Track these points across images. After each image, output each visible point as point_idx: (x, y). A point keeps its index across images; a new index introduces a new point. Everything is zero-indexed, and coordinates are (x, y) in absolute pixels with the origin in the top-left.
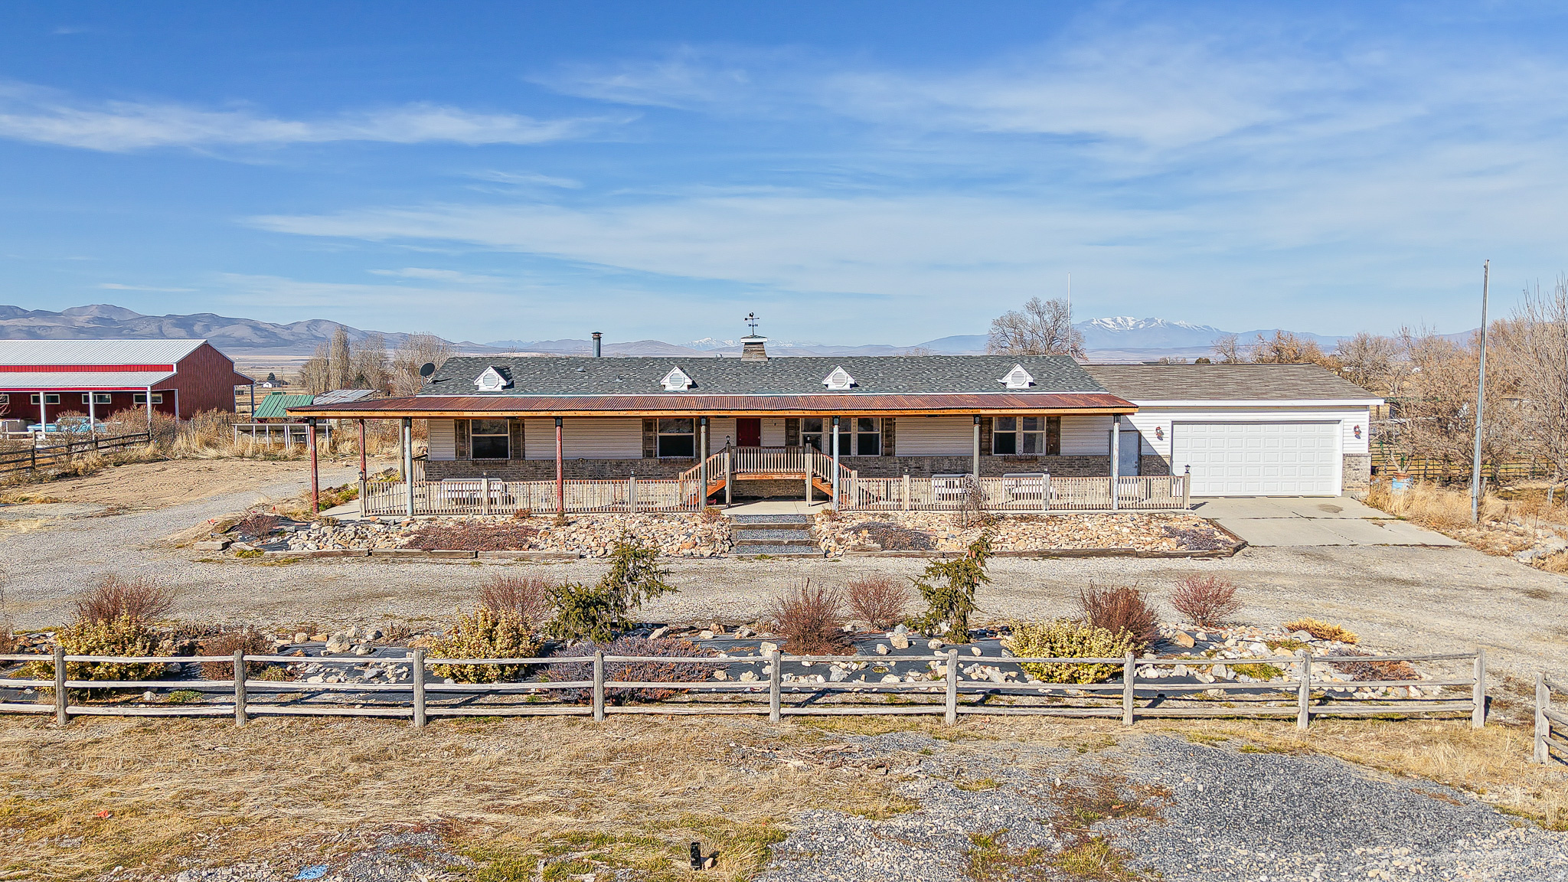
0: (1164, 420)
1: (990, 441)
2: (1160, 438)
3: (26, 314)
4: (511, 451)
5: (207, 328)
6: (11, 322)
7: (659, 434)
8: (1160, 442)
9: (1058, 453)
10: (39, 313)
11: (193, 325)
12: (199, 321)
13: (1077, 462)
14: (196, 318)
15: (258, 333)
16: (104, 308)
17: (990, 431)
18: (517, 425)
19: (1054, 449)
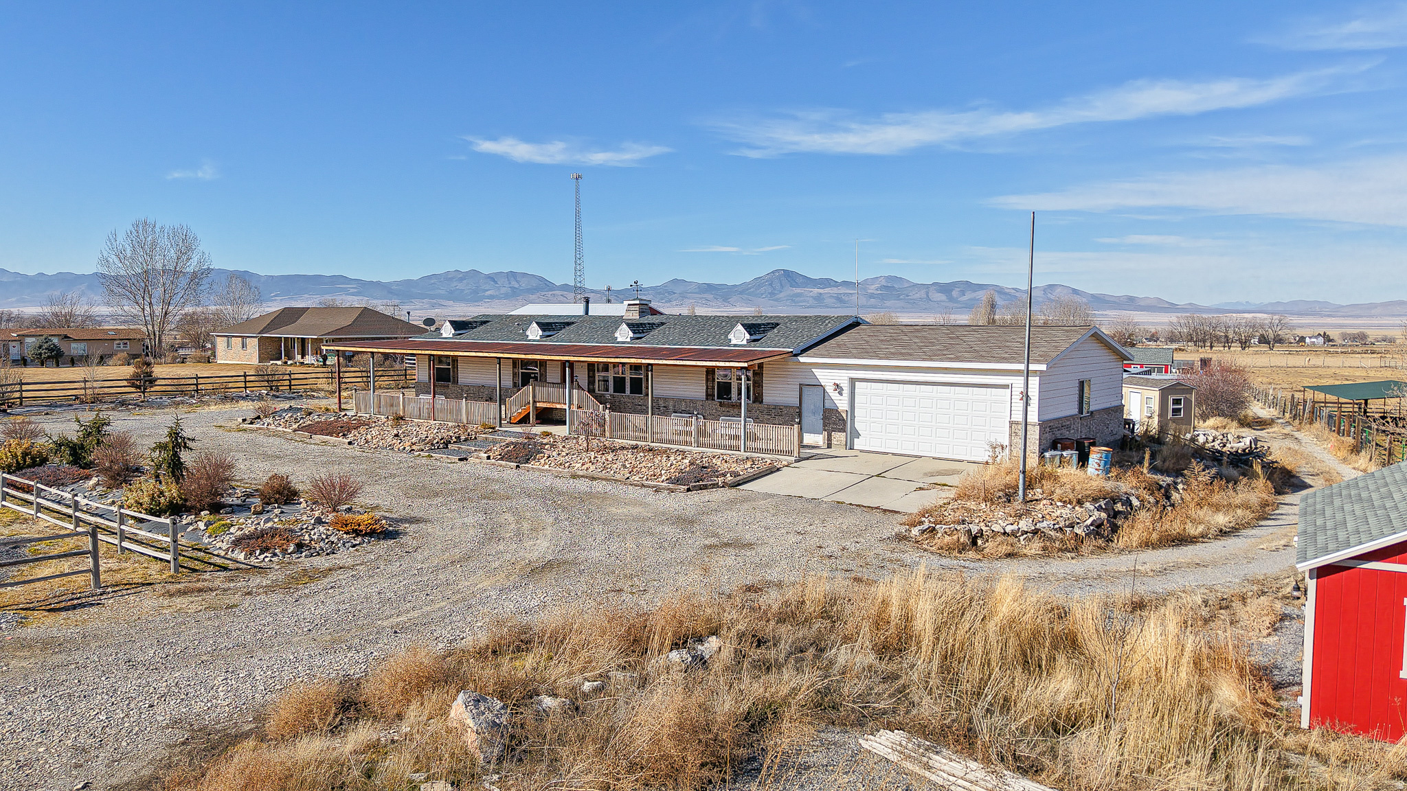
0: (843, 377)
1: (713, 388)
2: (840, 394)
3: (836, 284)
4: (452, 377)
5: (963, 293)
6: (827, 290)
7: (521, 371)
8: (841, 398)
9: (761, 402)
10: (845, 284)
11: (952, 290)
12: (956, 287)
13: (773, 411)
14: (954, 284)
15: (1002, 296)
16: (889, 278)
17: (714, 379)
18: (455, 360)
19: (758, 399)
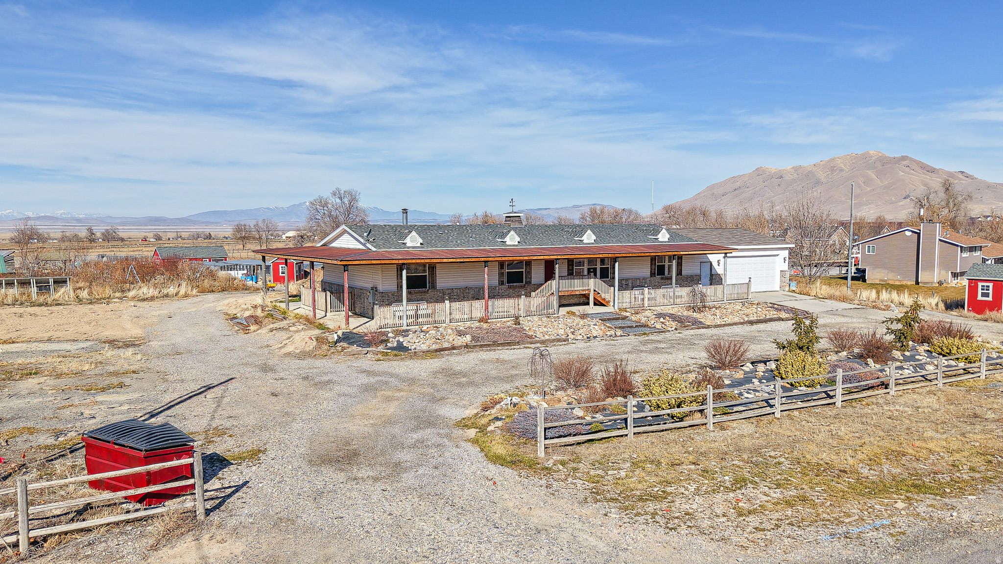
1: (655, 269)
2: (719, 265)
4: (429, 284)
7: (507, 271)
9: (681, 275)
13: (688, 279)
17: (655, 264)
18: (432, 267)
19: (680, 272)
